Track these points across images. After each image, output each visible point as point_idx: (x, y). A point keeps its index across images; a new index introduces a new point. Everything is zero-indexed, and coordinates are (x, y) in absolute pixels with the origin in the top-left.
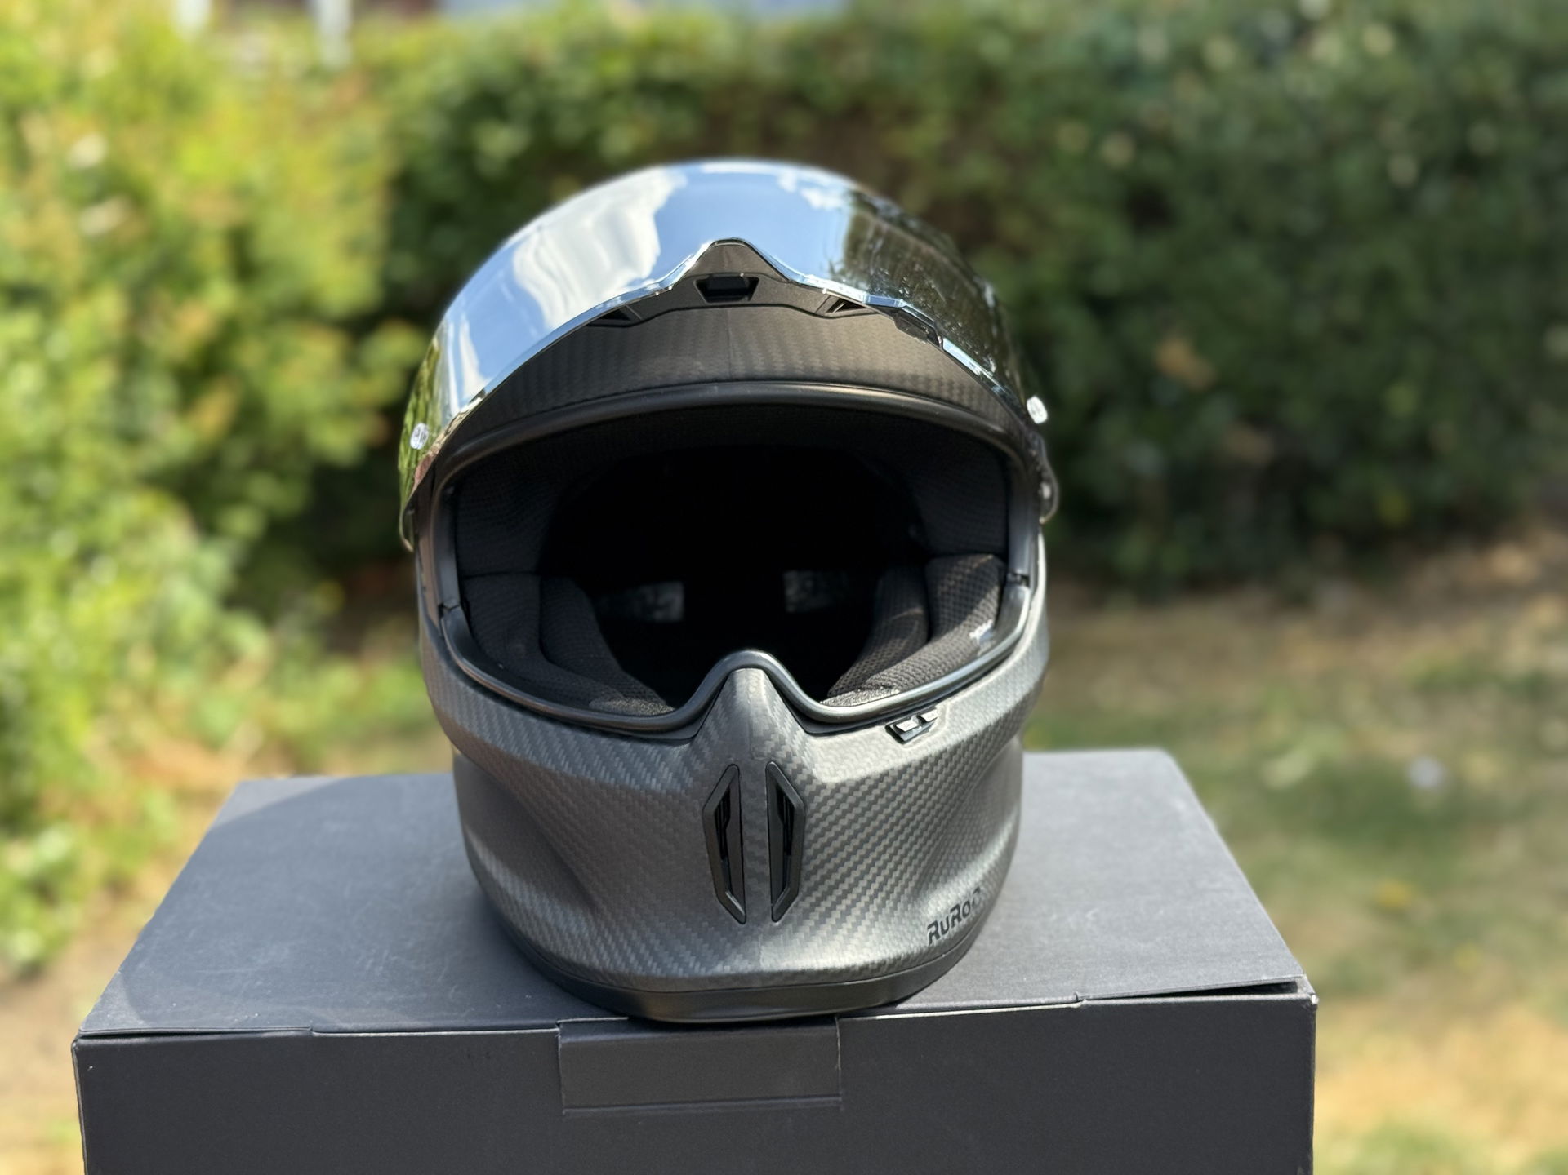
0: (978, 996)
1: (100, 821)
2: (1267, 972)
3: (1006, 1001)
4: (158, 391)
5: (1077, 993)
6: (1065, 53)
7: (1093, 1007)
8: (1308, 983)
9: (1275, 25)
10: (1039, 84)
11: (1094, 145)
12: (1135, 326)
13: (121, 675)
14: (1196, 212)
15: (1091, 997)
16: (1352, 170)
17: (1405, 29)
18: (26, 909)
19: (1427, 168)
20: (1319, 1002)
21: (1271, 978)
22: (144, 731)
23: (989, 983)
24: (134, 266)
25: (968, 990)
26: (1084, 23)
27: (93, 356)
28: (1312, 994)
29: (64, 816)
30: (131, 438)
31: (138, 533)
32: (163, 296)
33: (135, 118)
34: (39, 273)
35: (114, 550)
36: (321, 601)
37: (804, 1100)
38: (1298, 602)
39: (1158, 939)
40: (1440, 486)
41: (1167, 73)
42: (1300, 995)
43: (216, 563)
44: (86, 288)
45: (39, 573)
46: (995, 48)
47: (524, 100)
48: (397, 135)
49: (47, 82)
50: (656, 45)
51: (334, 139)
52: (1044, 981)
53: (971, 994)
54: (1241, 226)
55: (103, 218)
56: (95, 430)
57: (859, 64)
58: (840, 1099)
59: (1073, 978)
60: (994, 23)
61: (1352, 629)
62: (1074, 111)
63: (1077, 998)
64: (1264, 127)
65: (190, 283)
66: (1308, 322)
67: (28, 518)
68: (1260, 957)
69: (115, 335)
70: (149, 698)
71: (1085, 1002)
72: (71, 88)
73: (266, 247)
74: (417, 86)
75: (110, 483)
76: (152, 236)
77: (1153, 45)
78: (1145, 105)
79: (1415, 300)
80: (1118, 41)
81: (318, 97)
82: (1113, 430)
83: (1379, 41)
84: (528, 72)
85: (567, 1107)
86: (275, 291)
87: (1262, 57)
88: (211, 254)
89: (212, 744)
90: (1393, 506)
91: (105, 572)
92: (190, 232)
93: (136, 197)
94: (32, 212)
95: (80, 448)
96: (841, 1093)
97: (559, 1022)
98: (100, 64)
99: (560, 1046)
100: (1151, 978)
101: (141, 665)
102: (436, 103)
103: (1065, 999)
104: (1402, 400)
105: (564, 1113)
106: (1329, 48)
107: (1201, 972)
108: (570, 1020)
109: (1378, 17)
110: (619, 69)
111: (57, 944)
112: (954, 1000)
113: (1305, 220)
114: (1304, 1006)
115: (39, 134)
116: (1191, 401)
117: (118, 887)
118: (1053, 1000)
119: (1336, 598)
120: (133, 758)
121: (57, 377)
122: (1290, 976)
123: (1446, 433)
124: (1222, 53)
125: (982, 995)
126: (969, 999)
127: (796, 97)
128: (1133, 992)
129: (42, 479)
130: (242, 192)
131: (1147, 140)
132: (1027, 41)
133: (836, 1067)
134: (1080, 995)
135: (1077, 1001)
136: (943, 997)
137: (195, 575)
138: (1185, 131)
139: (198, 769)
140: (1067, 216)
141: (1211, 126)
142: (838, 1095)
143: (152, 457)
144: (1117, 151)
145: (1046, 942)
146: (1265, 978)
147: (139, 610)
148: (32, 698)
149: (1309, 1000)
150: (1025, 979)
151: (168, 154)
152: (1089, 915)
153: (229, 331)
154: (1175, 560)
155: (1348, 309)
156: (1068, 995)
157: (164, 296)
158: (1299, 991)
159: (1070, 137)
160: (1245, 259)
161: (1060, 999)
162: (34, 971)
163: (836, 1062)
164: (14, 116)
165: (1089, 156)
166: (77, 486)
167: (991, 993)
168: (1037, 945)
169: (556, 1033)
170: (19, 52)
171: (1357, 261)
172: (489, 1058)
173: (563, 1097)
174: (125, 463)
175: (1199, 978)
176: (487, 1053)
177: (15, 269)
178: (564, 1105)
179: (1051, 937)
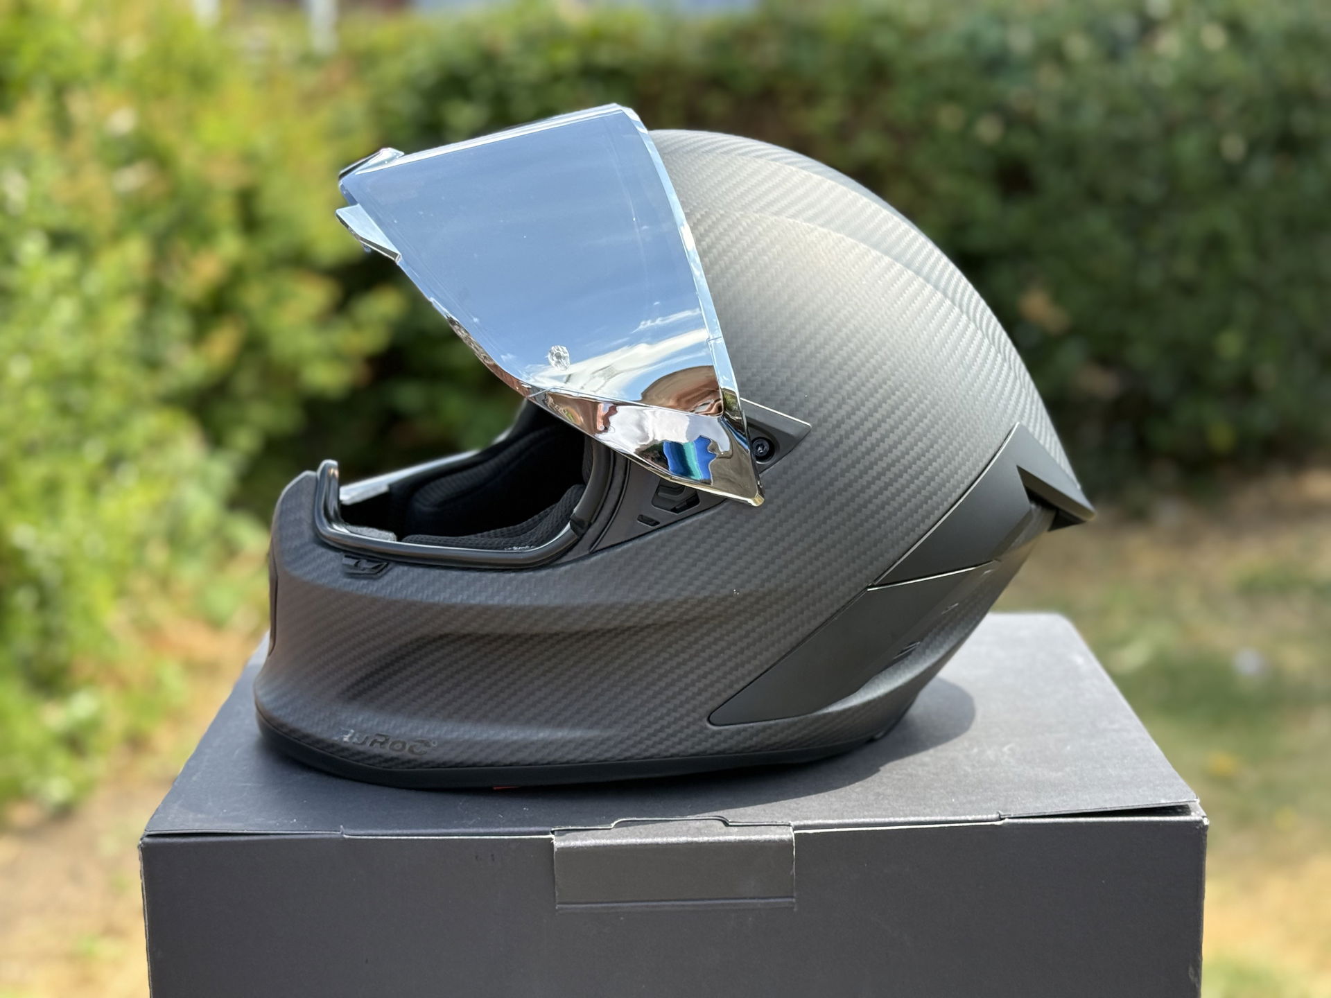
0: (913, 812)
1: (122, 684)
2: (1165, 797)
3: (938, 818)
4: (176, 325)
5: (1000, 812)
6: (944, 46)
7: (1014, 824)
8: (1200, 807)
9: (1125, 25)
10: (922, 72)
11: (969, 124)
12: (1001, 279)
13: (140, 563)
14: (1055, 182)
15: (1012, 816)
16: (1190, 147)
17: (1236, 28)
18: (60, 760)
19: (1253, 147)
20: (1210, 824)
21: (1169, 802)
22: (160, 611)
23: (922, 803)
24: (160, 219)
25: (905, 808)
26: (960, 22)
27: (122, 293)
28: (1203, 817)
29: (91, 682)
30: (152, 364)
31: (157, 444)
32: (182, 245)
33: (161, 95)
34: (77, 221)
35: (136, 457)
37: (763, 901)
39: (1068, 769)
40: (1262, 419)
41: (1033, 63)
42: (1194, 817)
43: (222, 470)
44: (117, 236)
45: (74, 474)
46: (885, 41)
47: (485, 82)
49: (87, 61)
50: (596, 37)
51: (325, 116)
52: (971, 802)
53: (908, 812)
54: (1094, 195)
55: (132, 179)
56: (121, 356)
57: (770, 53)
58: (794, 900)
59: (995, 800)
60: (884, 20)
61: (1185, 540)
62: (951, 96)
63: (1000, 815)
64: (1115, 111)
65: (204, 235)
66: (1151, 277)
67: (65, 428)
68: (1160, 783)
69: (140, 277)
70: (164, 584)
71: (1007, 820)
72: (108, 66)
73: (268, 205)
74: (393, 70)
75: (135, 404)
76: (174, 193)
77: (1021, 41)
78: (1014, 92)
79: (1243, 260)
80: (991, 36)
81: (310, 79)
83: (1215, 38)
84: (489, 59)
85: (560, 903)
86: (275, 242)
87: (1113, 51)
88: (222, 211)
89: (215, 624)
90: (1221, 435)
91: (128, 477)
92: (206, 191)
94: (73, 173)
95: (110, 369)
96: (795, 895)
97: (553, 829)
98: (133, 48)
99: (555, 850)
100: (1064, 801)
101: (158, 555)
102: (410, 84)
103: (990, 817)
104: (1230, 345)
105: (557, 908)
106: (1170, 44)
107: (1107, 797)
108: (562, 829)
109: (1213, 18)
110: (566, 57)
111: (86, 788)
112: (893, 816)
113: (1149, 190)
114: (1198, 828)
115: (79, 107)
116: (1050, 342)
117: (137, 743)
118: (979, 817)
119: (1171, 514)
120: (151, 633)
121: (91, 312)
122: (1185, 800)
123: (1268, 374)
124: (1079, 47)
125: (917, 813)
126: (906, 816)
127: (716, 81)
128: (1049, 812)
129: (77, 395)
130: (249, 158)
131: (1013, 120)
132: (913, 35)
133: (791, 873)
134: (1002, 813)
135: (1001, 819)
136: (884, 813)
137: (203, 480)
138: (1047, 113)
139: (203, 644)
140: (945, 184)
141: (1069, 107)
142: (792, 897)
143: (169, 382)
144: (988, 130)
145: (969, 770)
146: (1164, 802)
147: (157, 509)
148: (68, 581)
149: (1201, 822)
150: (953, 800)
151: (189, 124)
152: (1006, 749)
153: (236, 276)
155: (1185, 267)
156: (992, 814)
158: (1193, 814)
159: (948, 118)
160: (1097, 223)
161: (985, 817)
162: (64, 813)
163: (792, 869)
164: (60, 91)
165: (965, 134)
166: (107, 403)
167: (925, 811)
168: (962, 773)
169: (551, 839)
170: (61, 36)
171: (1193, 226)
172: (493, 860)
173: (557, 895)
174: (146, 386)
175: (1106, 801)
176: (492, 855)
177: (57, 218)
178: (557, 901)
179: (973, 766)
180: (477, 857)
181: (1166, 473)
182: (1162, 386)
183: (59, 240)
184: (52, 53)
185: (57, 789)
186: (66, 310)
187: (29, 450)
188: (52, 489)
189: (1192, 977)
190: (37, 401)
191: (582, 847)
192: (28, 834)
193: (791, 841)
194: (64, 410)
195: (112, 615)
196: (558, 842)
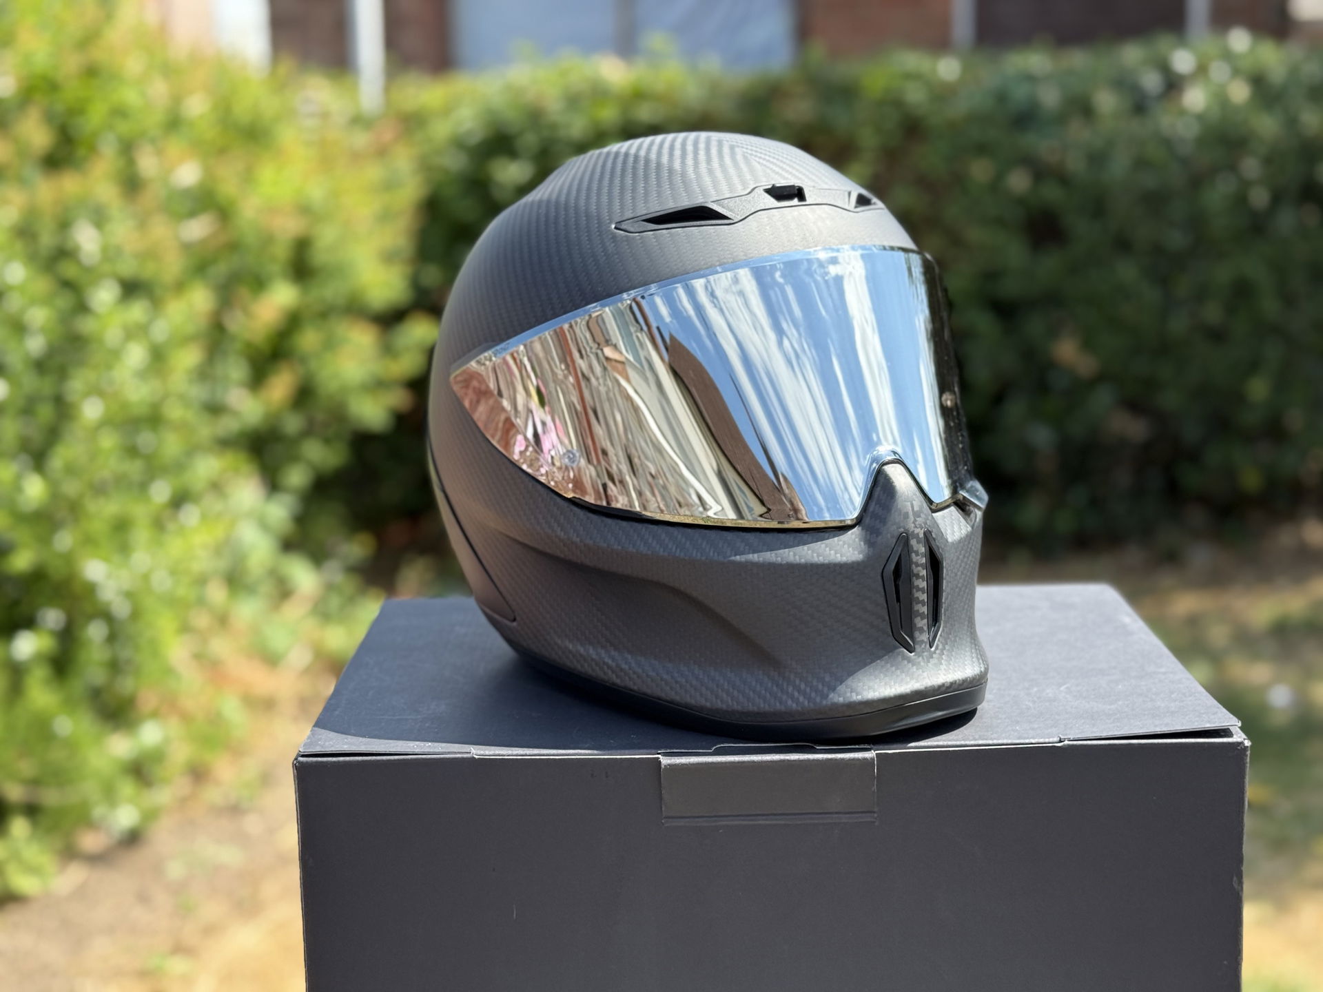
0: (982, 738)
1: (184, 717)
2: (1209, 722)
3: (1004, 742)
4: (236, 370)
5: (1060, 735)
6: (975, 101)
7: (1073, 745)
8: (1240, 731)
9: (1150, 80)
10: (954, 127)
11: (999, 177)
12: (1035, 326)
13: (201, 601)
14: (1082, 229)
15: (1071, 739)
16: (1216, 196)
17: (1259, 83)
18: (127, 788)
19: (1277, 198)
21: (1213, 726)
22: (221, 647)
23: (990, 730)
24: (221, 269)
25: (974, 734)
26: (991, 78)
27: (187, 340)
28: (1245, 739)
29: (155, 715)
30: (215, 410)
31: (217, 487)
33: (222, 151)
34: (148, 271)
35: (199, 497)
36: (357, 548)
37: (847, 815)
38: (1171, 558)
39: (1120, 703)
40: (1290, 462)
41: (1061, 119)
42: (1234, 739)
43: (280, 512)
44: (180, 287)
46: (916, 97)
47: (530, 140)
48: (425, 166)
49: (152, 121)
50: (638, 94)
51: (374, 172)
52: (1033, 729)
54: (1123, 245)
55: (198, 229)
56: (185, 400)
57: (803, 110)
58: (875, 815)
59: (1055, 727)
60: (914, 76)
62: (982, 149)
63: (1060, 739)
64: (1141, 163)
65: (259, 284)
66: (1179, 325)
67: (134, 468)
68: (1203, 714)
69: (204, 323)
70: (222, 621)
71: (1066, 742)
72: (174, 123)
73: (320, 255)
74: (441, 130)
75: (194, 448)
76: (234, 245)
77: (1050, 97)
78: (1044, 146)
79: (1270, 306)
80: (1020, 93)
81: (361, 139)
82: (1015, 409)
83: (1239, 91)
84: (535, 116)
85: (666, 816)
86: (330, 292)
87: (1140, 106)
89: (271, 660)
90: (1251, 478)
91: (191, 515)
92: (267, 242)
93: (224, 213)
94: (142, 224)
95: (175, 412)
96: (876, 810)
97: (660, 750)
98: (197, 106)
99: (663, 766)
101: (217, 593)
102: (458, 143)
103: (1051, 740)
104: (1258, 389)
105: (663, 821)
106: (1195, 98)
108: (668, 751)
109: (1239, 75)
111: (150, 816)
113: (1176, 239)
114: (1239, 748)
115: (147, 162)
116: (1081, 388)
117: (198, 774)
118: (1042, 740)
119: (1201, 556)
120: (212, 668)
121: (158, 357)
122: (1227, 725)
123: (1295, 418)
124: (1107, 101)
125: (985, 737)
128: (1104, 735)
129: (145, 439)
130: (305, 209)
131: (1041, 172)
133: (873, 789)
134: (1062, 737)
135: (1060, 741)
137: (263, 525)
138: (1075, 164)
139: (262, 681)
140: (976, 234)
141: (1097, 158)
142: (874, 812)
143: (229, 425)
144: (1019, 181)
145: (1031, 705)
146: (1209, 726)
147: (217, 548)
148: (136, 615)
149: (1242, 743)
150: (1018, 727)
151: (248, 177)
152: (1063, 688)
153: (293, 322)
154: (1065, 523)
155: (1213, 313)
156: (1053, 737)
157: (243, 292)
158: (1235, 736)
159: (980, 170)
160: (1127, 271)
161: (1047, 740)
162: (133, 839)
163: (874, 785)
164: (127, 149)
165: (996, 185)
166: (171, 445)
167: (992, 736)
168: (1024, 707)
169: (658, 758)
170: (130, 96)
171: (1223, 274)
172: (607, 777)
173: (663, 809)
174: (206, 430)
175: (1156, 726)
176: (607, 773)
177: (128, 268)
178: (664, 814)
179: (1034, 702)
180: (592, 775)
181: (1197, 516)
182: (1191, 432)
183: (131, 288)
184: (120, 112)
185: (125, 817)
186: (136, 355)
187: (100, 490)
188: (121, 527)
189: (1236, 886)
190: (108, 441)
191: (686, 764)
192: (96, 859)
193: (873, 759)
194: (132, 451)
195: (177, 651)
196: (665, 761)
